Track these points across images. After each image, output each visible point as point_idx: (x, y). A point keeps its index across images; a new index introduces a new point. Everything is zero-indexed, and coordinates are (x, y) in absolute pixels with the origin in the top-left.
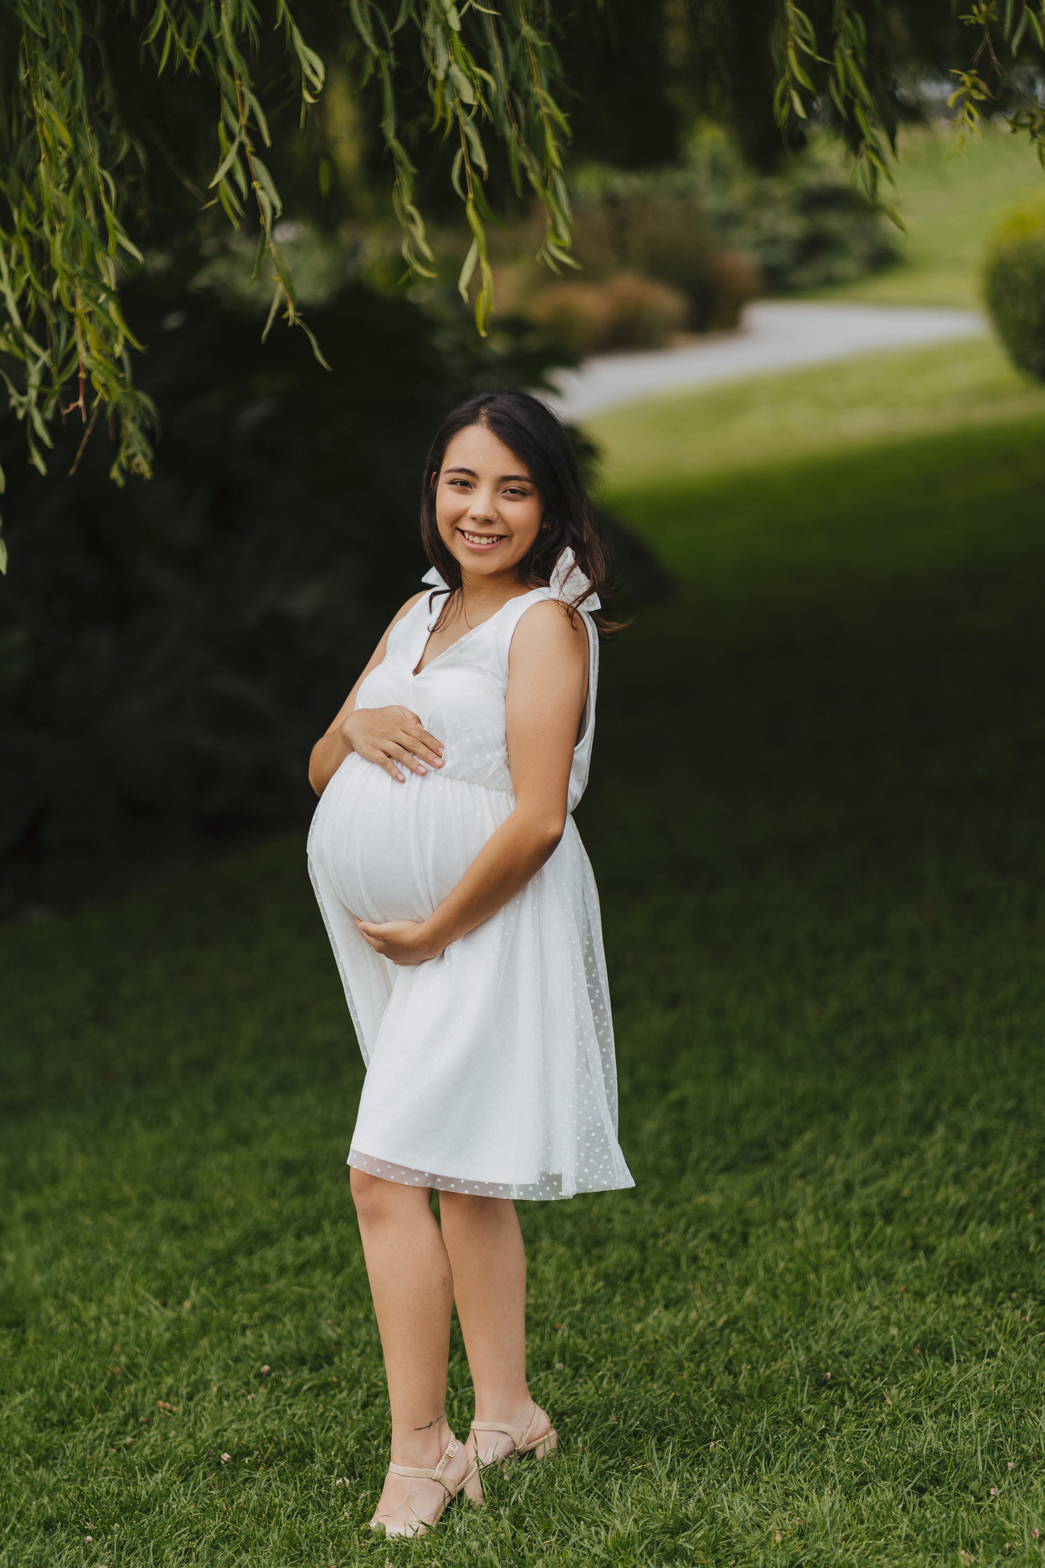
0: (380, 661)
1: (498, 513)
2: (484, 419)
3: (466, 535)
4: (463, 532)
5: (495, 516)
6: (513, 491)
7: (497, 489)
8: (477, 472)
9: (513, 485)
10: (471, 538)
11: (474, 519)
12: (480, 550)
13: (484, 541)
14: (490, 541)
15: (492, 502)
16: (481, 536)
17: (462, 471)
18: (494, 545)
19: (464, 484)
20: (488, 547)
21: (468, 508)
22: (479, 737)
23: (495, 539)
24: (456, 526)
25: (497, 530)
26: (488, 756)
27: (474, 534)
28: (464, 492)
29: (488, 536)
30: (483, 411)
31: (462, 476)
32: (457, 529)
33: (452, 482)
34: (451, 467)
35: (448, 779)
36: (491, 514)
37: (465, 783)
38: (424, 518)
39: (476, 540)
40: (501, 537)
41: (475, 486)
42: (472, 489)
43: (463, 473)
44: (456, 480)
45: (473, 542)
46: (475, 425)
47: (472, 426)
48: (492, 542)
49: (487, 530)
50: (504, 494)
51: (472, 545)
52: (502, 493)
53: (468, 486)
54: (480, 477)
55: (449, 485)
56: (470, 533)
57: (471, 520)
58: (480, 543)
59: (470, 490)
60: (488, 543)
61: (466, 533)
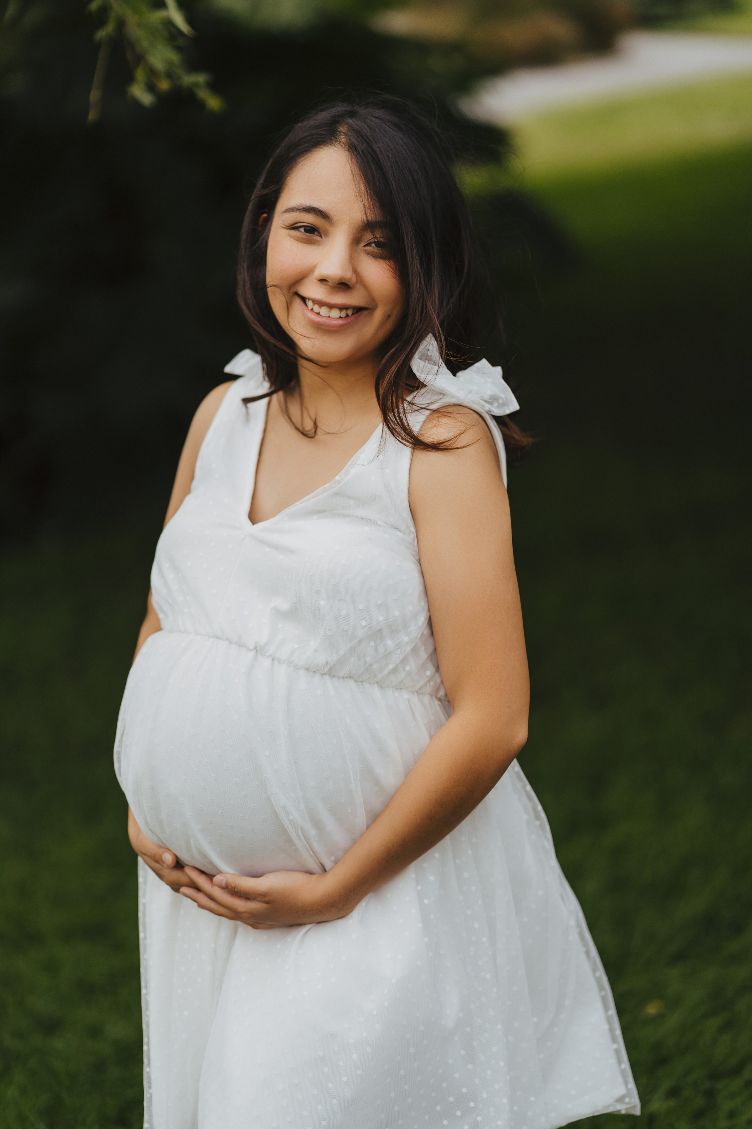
0: (187, 491)
1: (355, 272)
2: (343, 138)
3: (310, 304)
4: (304, 299)
5: (354, 280)
6: (380, 245)
7: (356, 241)
8: (331, 213)
9: (381, 236)
10: (316, 308)
11: (323, 280)
12: (329, 326)
13: (335, 313)
14: (343, 314)
15: (352, 259)
16: (331, 306)
17: (309, 210)
18: (349, 320)
19: (311, 229)
20: (341, 322)
21: (315, 266)
22: (381, 618)
23: (350, 312)
24: (294, 290)
25: (354, 299)
26: (389, 642)
27: (321, 304)
28: (309, 242)
29: (342, 308)
30: (343, 129)
31: (309, 219)
32: (297, 294)
33: (294, 227)
34: (292, 203)
35: (327, 678)
36: (348, 275)
37: (351, 682)
38: (243, 276)
39: (324, 311)
40: (358, 310)
41: (327, 234)
42: (322, 237)
43: (309, 214)
44: (299, 225)
45: (318, 314)
46: (331, 147)
47: (327, 148)
48: (347, 316)
49: (340, 299)
50: (368, 248)
51: (316, 318)
52: (365, 246)
53: (316, 233)
54: (334, 221)
55: (287, 231)
56: (315, 302)
57: (318, 282)
58: (329, 317)
59: (318, 238)
60: (340, 317)
61: (309, 301)
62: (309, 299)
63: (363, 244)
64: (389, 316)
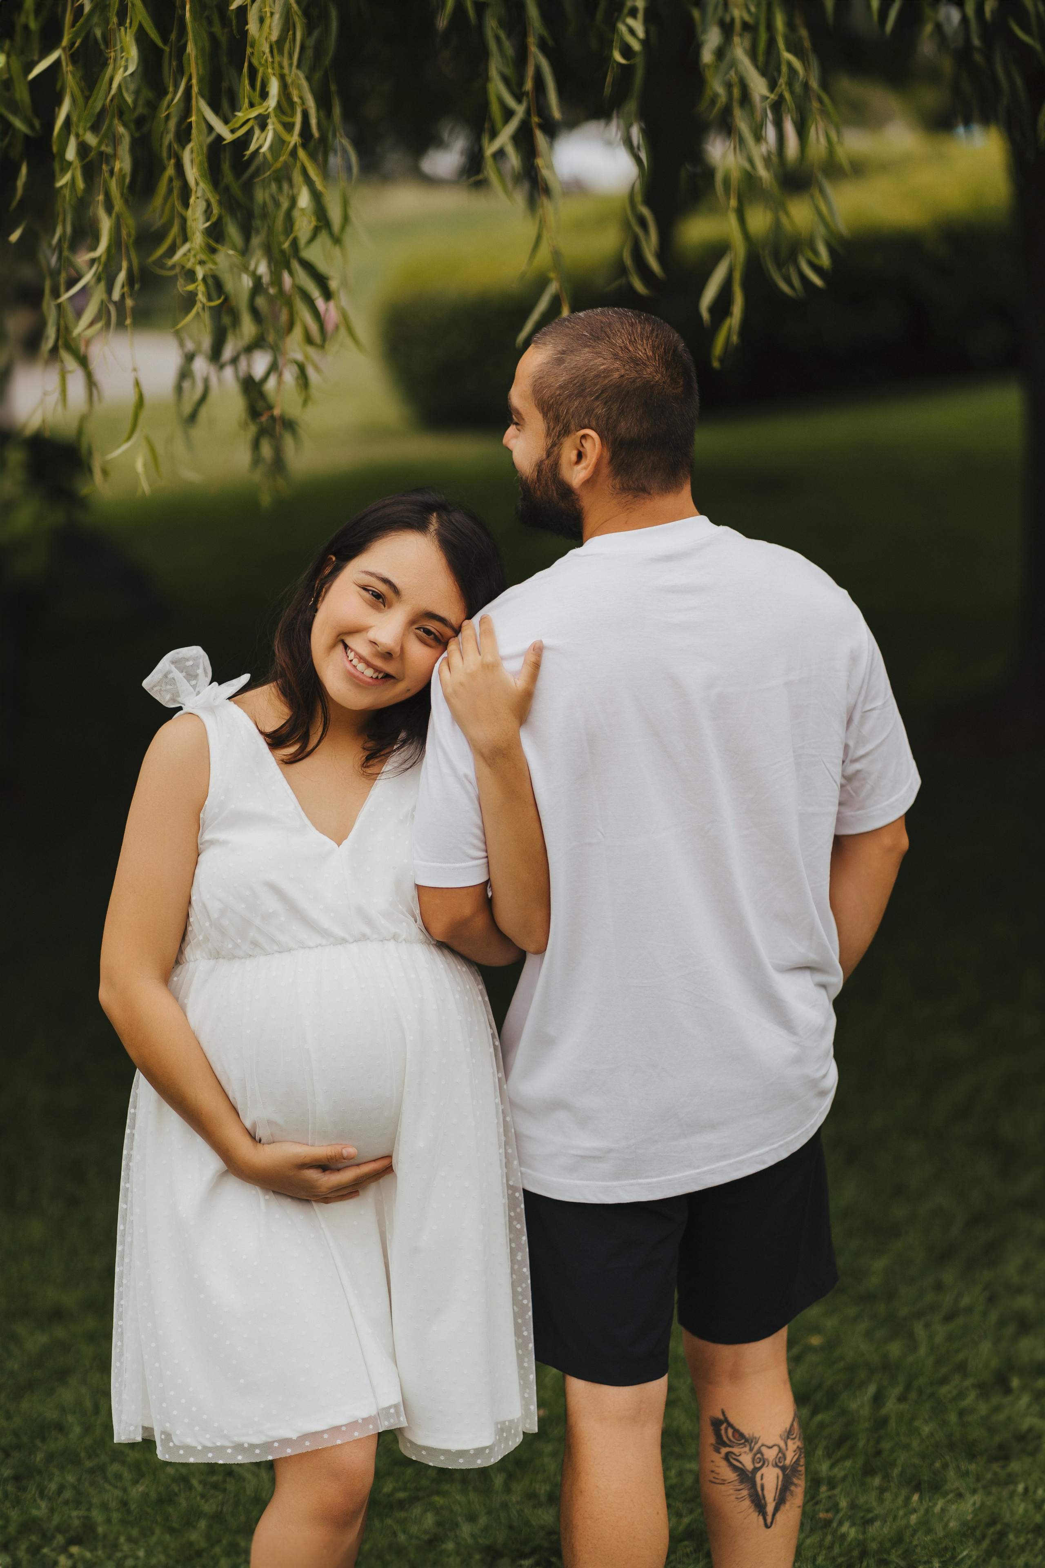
1: (402, 649)
2: (433, 531)
3: (351, 655)
4: (346, 647)
6: (428, 632)
7: (412, 622)
8: (403, 593)
9: (432, 626)
10: (355, 662)
11: (373, 642)
12: (359, 679)
13: (369, 672)
14: (375, 675)
15: (404, 636)
16: (369, 665)
17: (386, 581)
18: (376, 682)
19: (378, 596)
20: (370, 680)
21: (371, 627)
23: (380, 676)
24: (343, 638)
25: (390, 668)
27: (362, 659)
28: (374, 606)
29: (376, 670)
31: (382, 588)
32: (341, 642)
33: (364, 587)
34: (370, 567)
36: (396, 649)
39: (361, 666)
40: (387, 676)
41: (390, 606)
42: (385, 607)
43: (384, 584)
44: (371, 588)
45: (355, 667)
46: (422, 536)
47: (418, 535)
48: (377, 678)
49: (378, 663)
50: (417, 631)
51: (352, 670)
52: (416, 629)
53: (381, 600)
54: (403, 599)
55: (359, 589)
56: (357, 654)
57: (368, 642)
58: (363, 673)
59: (382, 606)
60: (372, 677)
61: (351, 652)
62: (352, 650)
63: (416, 626)
64: (408, 690)
